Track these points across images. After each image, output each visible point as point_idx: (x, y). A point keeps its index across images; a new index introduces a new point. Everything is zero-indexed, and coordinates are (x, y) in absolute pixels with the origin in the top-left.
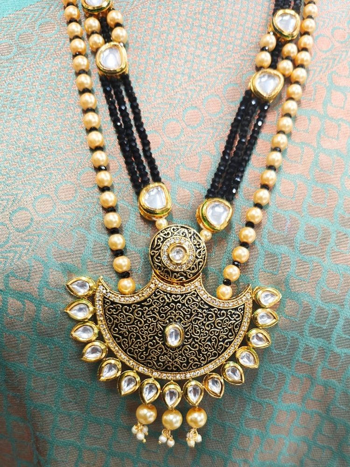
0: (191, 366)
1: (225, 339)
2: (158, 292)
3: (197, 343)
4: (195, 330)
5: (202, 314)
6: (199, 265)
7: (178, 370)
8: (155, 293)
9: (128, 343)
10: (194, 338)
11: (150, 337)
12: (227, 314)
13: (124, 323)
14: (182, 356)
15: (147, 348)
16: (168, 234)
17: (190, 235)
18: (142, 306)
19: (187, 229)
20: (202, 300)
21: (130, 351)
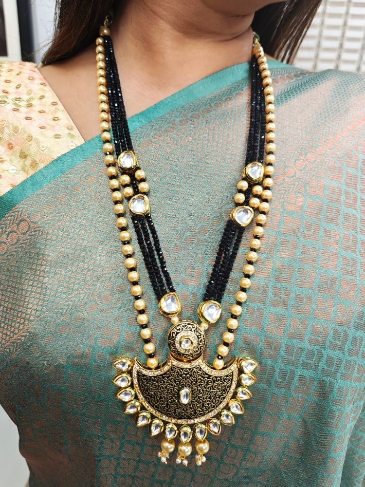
0: (198, 415)
1: (221, 396)
2: (174, 368)
3: (200, 400)
4: (200, 392)
5: (204, 381)
6: (201, 348)
7: (189, 418)
8: (171, 368)
9: (155, 402)
10: (199, 397)
11: (169, 397)
12: (221, 379)
13: (152, 389)
14: (191, 409)
15: (167, 405)
16: (179, 329)
17: (194, 329)
18: (163, 378)
19: (192, 325)
20: (203, 371)
21: (156, 406)
